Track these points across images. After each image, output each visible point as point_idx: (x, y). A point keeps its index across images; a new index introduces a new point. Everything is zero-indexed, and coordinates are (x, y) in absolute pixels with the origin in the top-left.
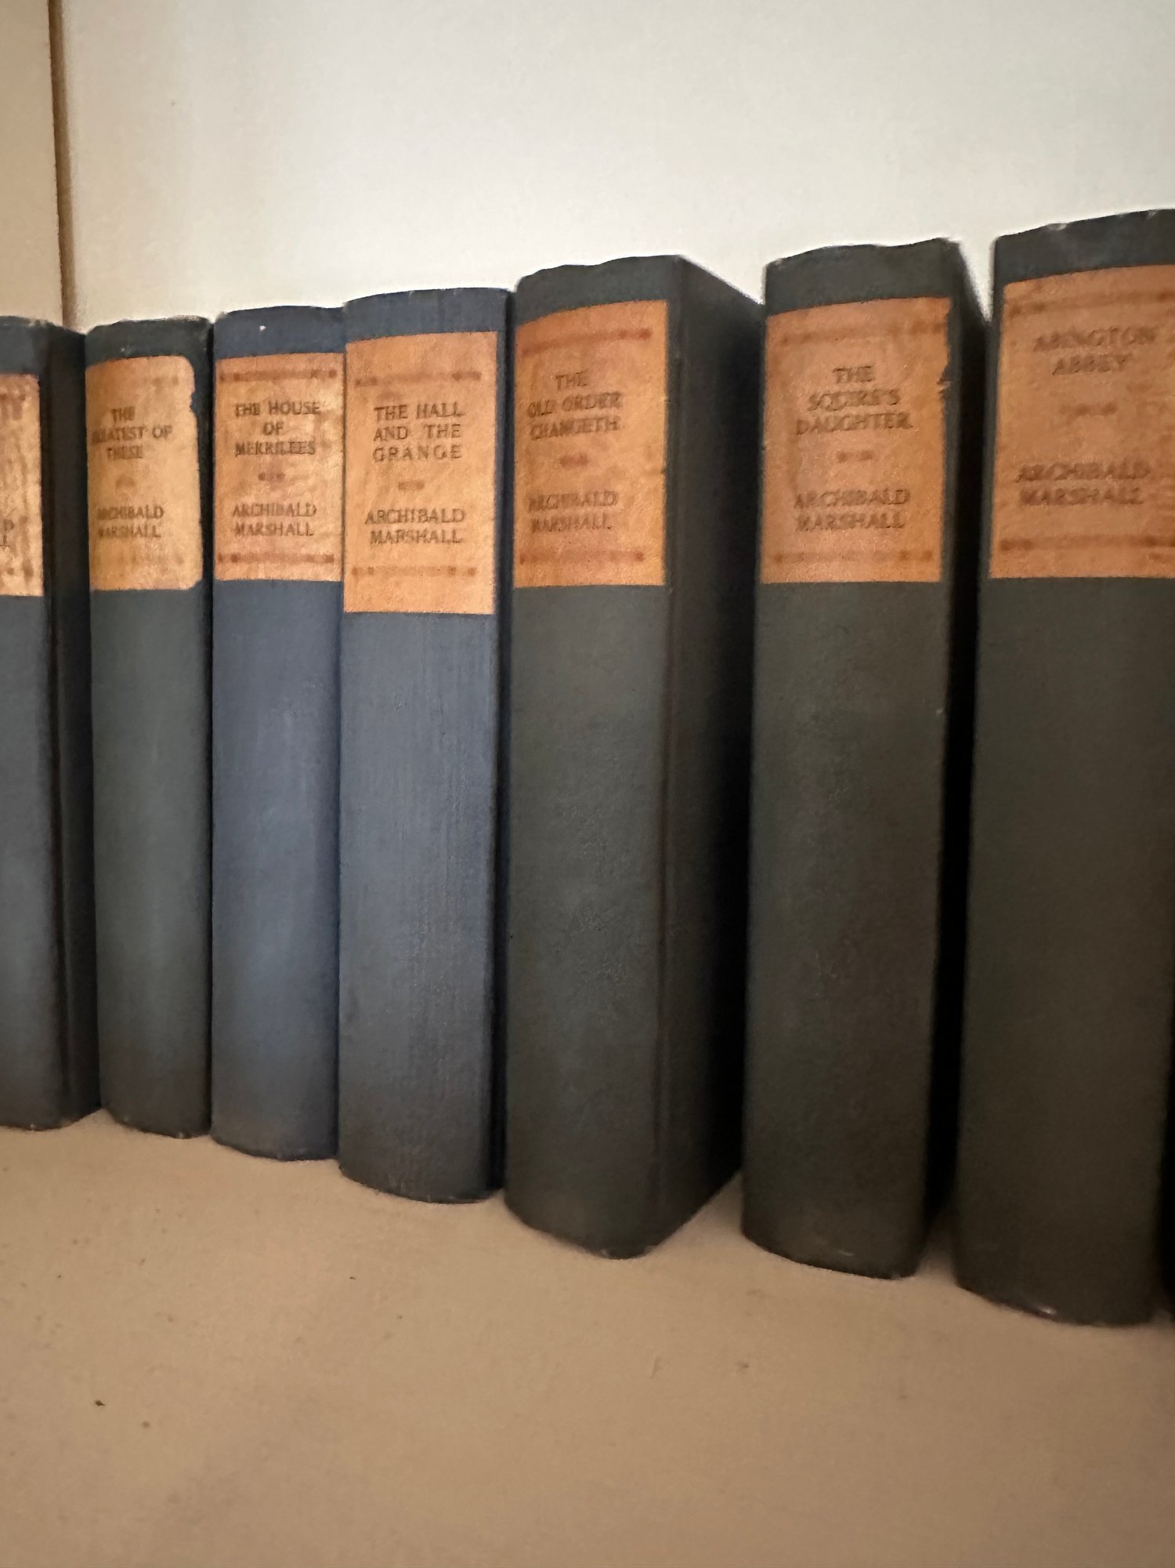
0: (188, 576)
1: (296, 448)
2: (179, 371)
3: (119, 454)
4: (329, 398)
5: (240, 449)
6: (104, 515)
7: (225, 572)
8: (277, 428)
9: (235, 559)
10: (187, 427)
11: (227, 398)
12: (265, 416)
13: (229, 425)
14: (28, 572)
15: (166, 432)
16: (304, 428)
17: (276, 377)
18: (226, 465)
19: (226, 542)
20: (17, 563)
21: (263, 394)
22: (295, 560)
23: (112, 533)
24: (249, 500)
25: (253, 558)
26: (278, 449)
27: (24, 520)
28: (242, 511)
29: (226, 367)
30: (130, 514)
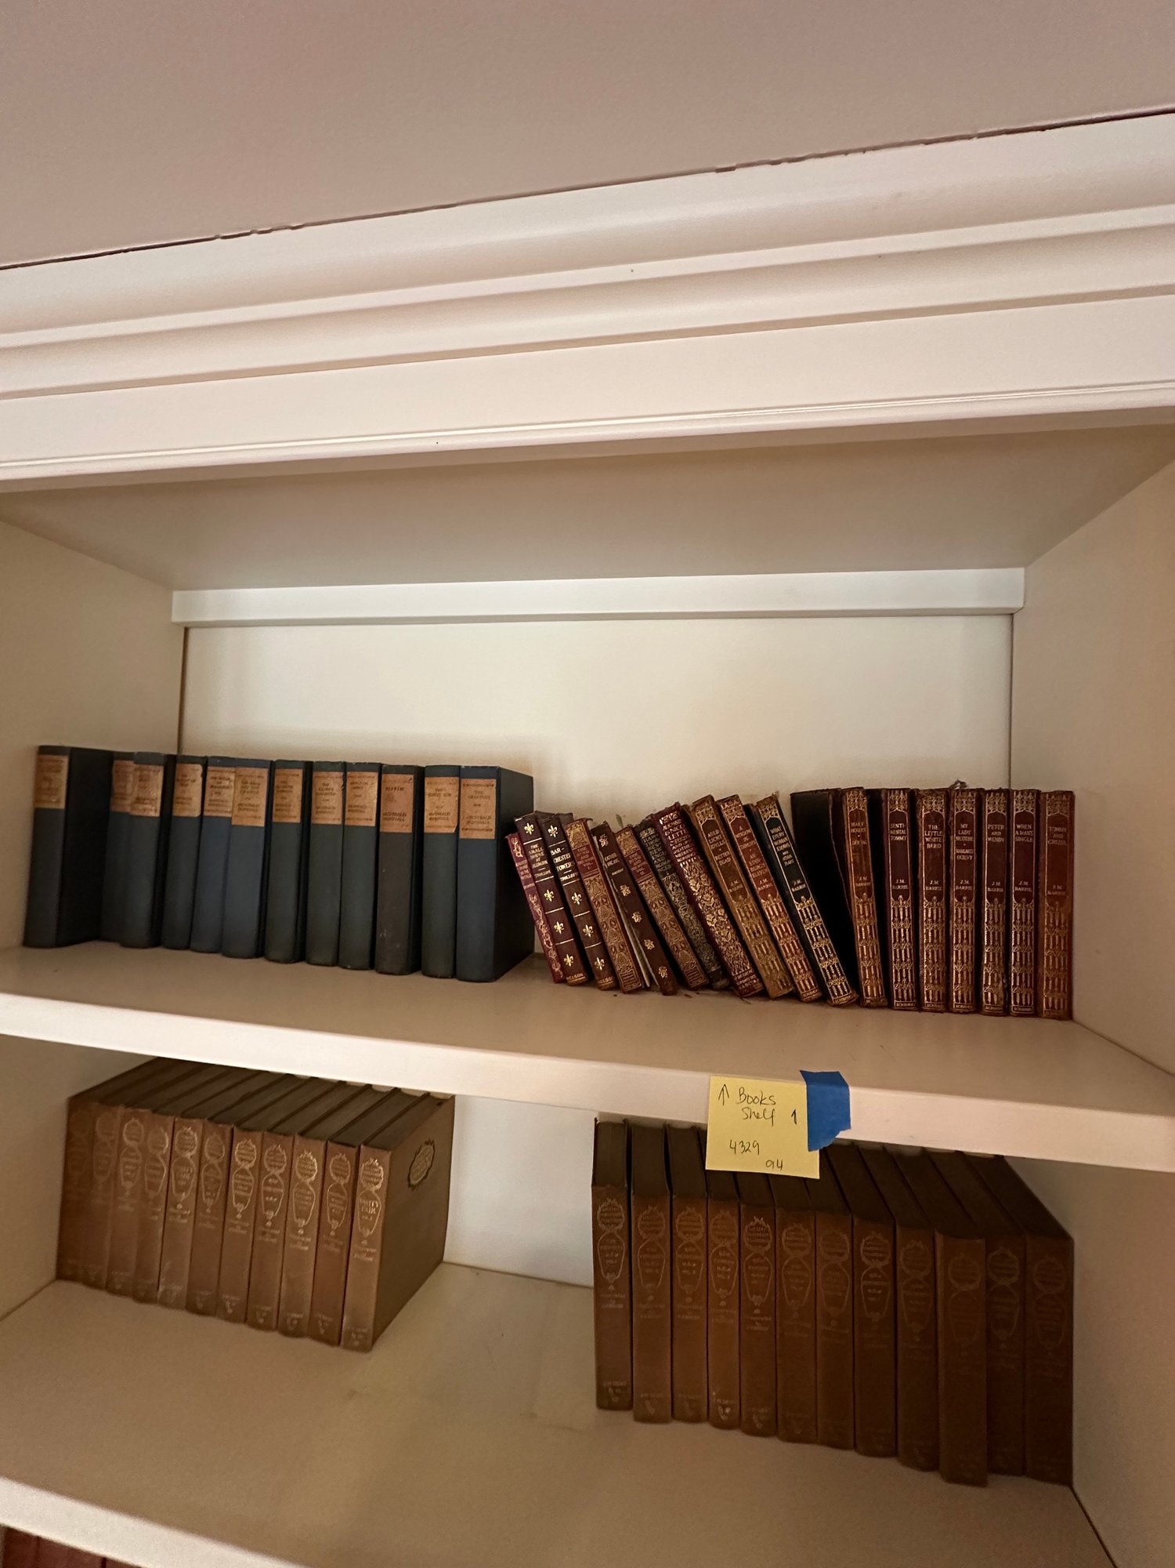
0: (197, 814)
1: (224, 787)
2: (199, 768)
3: (182, 785)
4: (232, 777)
5: (212, 787)
6: (178, 798)
7: (206, 814)
8: (220, 783)
9: (209, 811)
10: (200, 780)
11: (210, 775)
12: (217, 780)
13: (209, 781)
14: (156, 811)
15: (194, 781)
16: (227, 783)
17: (222, 772)
18: (208, 790)
19: (207, 807)
20: (153, 808)
21: (218, 775)
22: (222, 811)
23: (178, 803)
24: (213, 798)
25: (212, 811)
26: (220, 787)
27: (156, 799)
28: (211, 800)
29: (210, 768)
30: (184, 798)
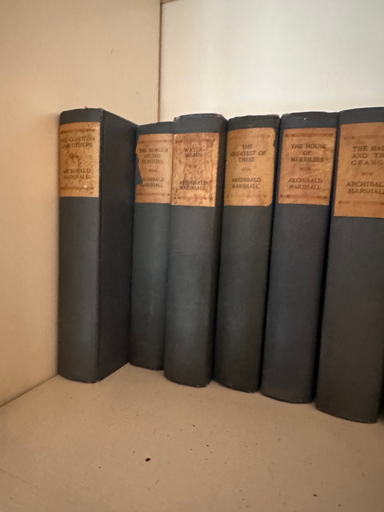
0: (267, 202)
1: (316, 160)
3: (244, 160)
4: (330, 143)
5: (293, 160)
6: (235, 180)
7: (282, 201)
8: (309, 153)
9: (288, 196)
10: (271, 151)
11: (290, 141)
12: (304, 149)
13: (288, 151)
14: (211, 199)
15: (264, 153)
16: (319, 153)
17: (310, 135)
19: (285, 191)
20: (207, 196)
21: (304, 141)
22: (313, 197)
23: (239, 186)
24: (296, 177)
25: (296, 197)
26: (309, 160)
27: (211, 181)
28: (292, 181)
30: (247, 180)
